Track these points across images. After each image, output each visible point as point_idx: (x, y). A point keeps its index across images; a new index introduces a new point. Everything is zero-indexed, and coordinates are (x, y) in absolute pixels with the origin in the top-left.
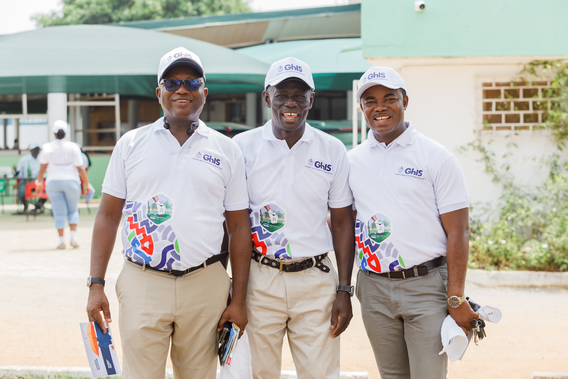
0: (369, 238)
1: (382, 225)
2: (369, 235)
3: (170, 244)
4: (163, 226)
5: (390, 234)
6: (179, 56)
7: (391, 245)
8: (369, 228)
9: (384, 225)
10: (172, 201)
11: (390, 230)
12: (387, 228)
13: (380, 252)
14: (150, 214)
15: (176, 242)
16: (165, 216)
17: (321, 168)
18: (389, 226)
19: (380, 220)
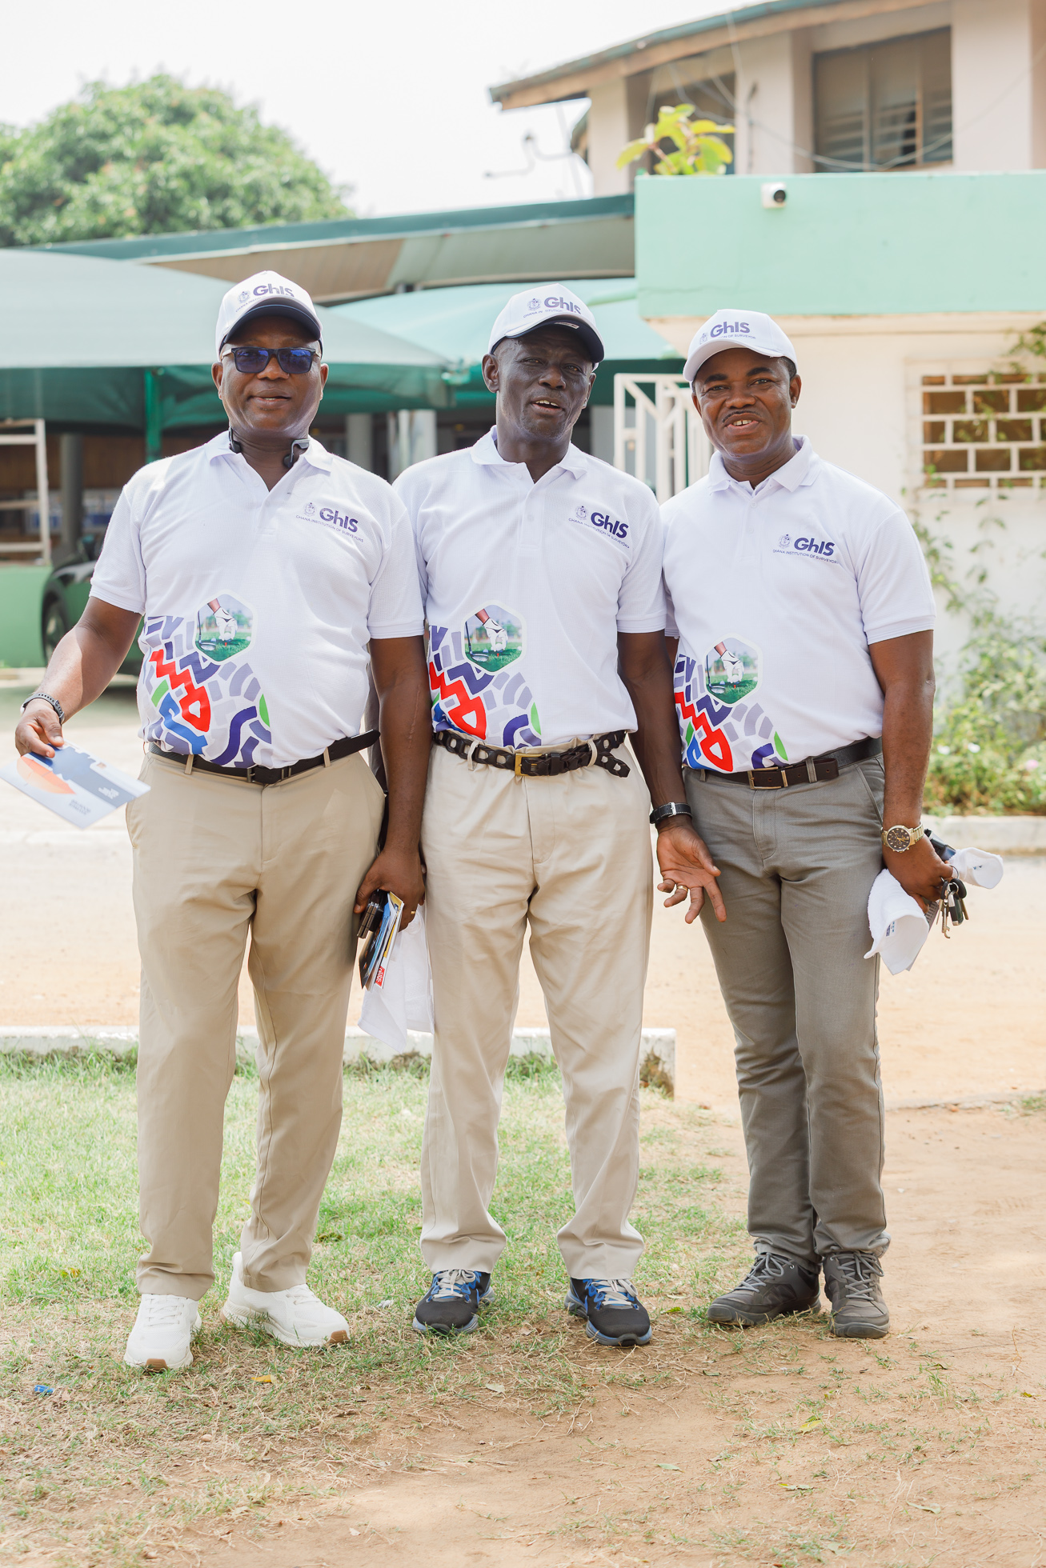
0: (707, 693)
1: (739, 665)
2: (708, 686)
3: (248, 704)
4: (232, 666)
5: (755, 685)
6: (266, 291)
7: (757, 710)
8: (708, 670)
9: (742, 664)
10: (251, 609)
11: (756, 675)
12: (750, 671)
13: (732, 725)
14: (202, 639)
15: (262, 699)
16: (237, 643)
17: (606, 528)
18: (755, 667)
19: (734, 654)
